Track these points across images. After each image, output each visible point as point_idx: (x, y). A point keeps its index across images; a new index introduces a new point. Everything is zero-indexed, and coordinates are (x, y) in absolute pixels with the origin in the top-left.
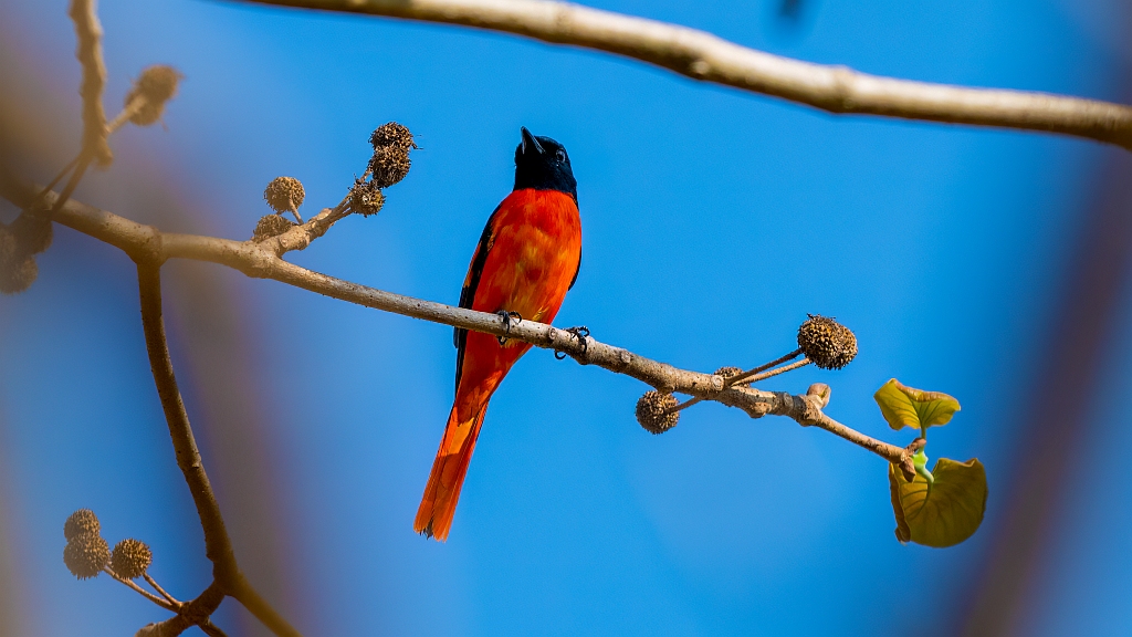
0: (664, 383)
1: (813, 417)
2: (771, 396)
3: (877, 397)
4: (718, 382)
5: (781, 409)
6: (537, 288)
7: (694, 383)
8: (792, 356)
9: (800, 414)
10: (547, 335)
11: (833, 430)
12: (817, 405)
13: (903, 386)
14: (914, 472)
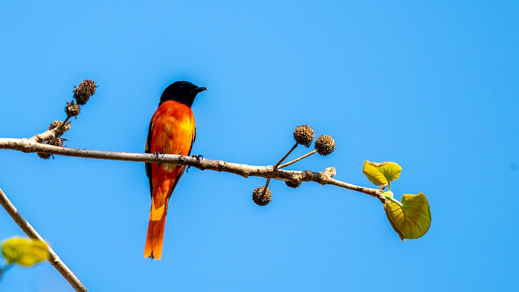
0: (243, 172)
1: (325, 179)
2: (301, 172)
3: (364, 172)
4: (270, 168)
5: (307, 178)
6: (173, 142)
7: (259, 170)
8: (295, 146)
9: (318, 179)
10: (180, 158)
11: (338, 185)
12: (327, 175)
13: (371, 163)
14: (385, 198)
